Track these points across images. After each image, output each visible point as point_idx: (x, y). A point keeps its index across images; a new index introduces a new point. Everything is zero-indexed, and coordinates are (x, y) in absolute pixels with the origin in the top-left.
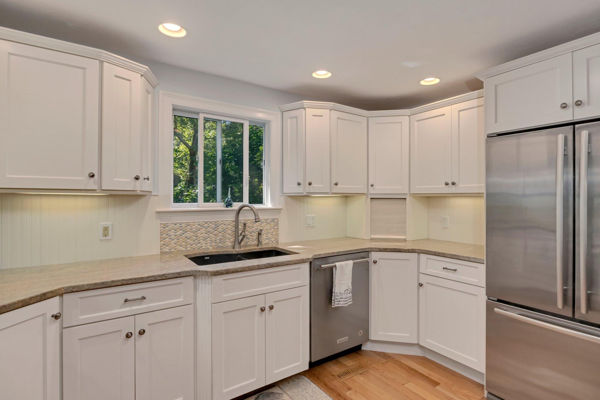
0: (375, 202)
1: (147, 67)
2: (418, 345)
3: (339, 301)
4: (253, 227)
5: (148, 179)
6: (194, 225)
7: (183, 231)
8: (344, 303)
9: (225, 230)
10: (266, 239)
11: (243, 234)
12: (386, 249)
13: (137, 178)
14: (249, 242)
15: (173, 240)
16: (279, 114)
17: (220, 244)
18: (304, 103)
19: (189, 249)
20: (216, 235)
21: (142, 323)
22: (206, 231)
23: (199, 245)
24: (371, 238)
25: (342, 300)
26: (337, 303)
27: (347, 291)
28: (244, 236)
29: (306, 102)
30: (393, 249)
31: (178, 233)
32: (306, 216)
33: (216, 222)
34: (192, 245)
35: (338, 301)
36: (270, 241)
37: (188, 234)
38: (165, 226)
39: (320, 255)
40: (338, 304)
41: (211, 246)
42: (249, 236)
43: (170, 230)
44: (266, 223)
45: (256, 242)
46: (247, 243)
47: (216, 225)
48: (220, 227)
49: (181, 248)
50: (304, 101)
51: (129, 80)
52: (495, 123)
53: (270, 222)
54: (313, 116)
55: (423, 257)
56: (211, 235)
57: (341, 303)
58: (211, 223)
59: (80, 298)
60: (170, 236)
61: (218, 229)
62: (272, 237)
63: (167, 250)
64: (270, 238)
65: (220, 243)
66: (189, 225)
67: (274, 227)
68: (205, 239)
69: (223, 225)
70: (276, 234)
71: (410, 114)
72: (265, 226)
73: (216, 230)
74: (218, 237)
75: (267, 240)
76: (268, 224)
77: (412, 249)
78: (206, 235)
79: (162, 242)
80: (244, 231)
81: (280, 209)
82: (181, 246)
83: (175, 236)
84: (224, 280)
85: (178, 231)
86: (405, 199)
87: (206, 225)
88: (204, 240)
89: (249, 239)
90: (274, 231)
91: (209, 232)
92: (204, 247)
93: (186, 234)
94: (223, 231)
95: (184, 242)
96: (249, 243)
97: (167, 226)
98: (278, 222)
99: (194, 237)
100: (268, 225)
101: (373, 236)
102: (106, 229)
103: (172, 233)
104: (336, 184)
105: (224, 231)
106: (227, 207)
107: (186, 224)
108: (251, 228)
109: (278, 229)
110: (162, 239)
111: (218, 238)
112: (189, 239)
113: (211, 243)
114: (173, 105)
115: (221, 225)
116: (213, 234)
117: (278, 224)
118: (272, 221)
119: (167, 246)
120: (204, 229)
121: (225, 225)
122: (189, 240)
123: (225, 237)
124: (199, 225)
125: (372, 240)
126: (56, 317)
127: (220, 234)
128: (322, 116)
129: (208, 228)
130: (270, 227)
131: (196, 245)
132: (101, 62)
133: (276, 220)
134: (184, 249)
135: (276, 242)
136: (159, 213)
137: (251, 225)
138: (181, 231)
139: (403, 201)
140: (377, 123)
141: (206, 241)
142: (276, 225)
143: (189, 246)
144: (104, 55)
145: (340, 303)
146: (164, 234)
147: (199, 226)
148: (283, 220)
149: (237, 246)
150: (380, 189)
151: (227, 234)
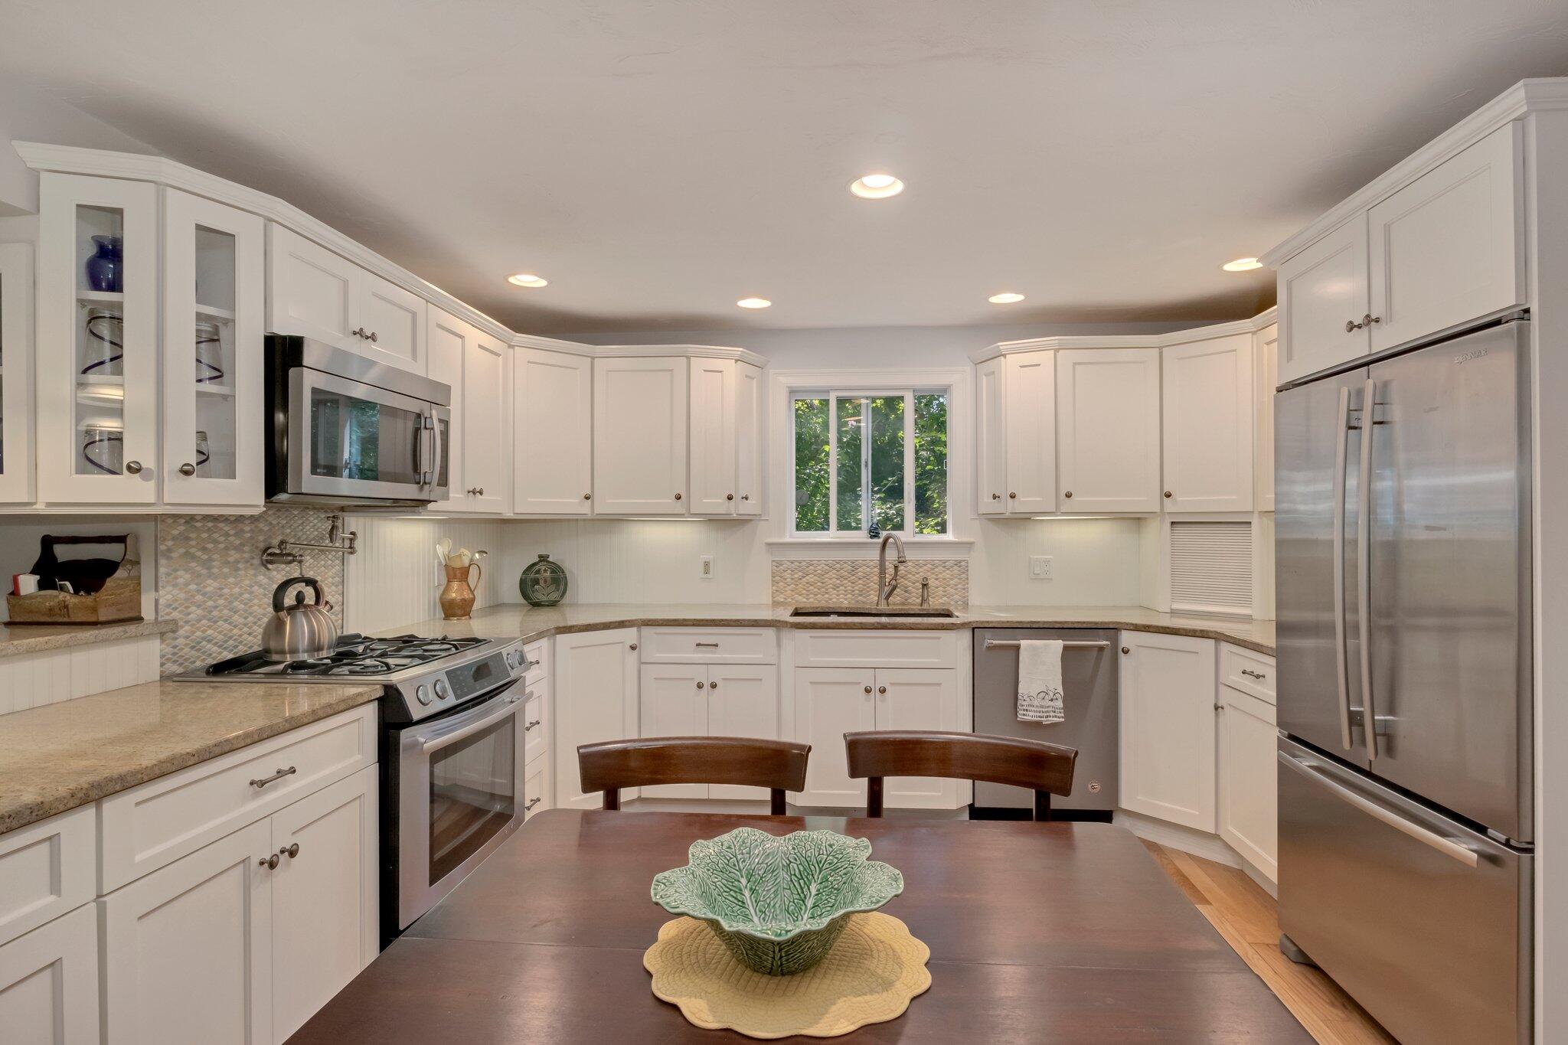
0: (1179, 529)
1: (741, 349)
2: (1216, 837)
3: (1027, 710)
4: (917, 573)
5: (747, 498)
6: (819, 565)
7: (804, 573)
8: (1035, 714)
9: (868, 575)
10: (945, 596)
11: (894, 582)
12: (1149, 626)
13: (730, 498)
14: (909, 598)
15: (789, 585)
16: (968, 369)
17: (860, 598)
18: (1001, 348)
19: (811, 600)
20: (853, 583)
21: (717, 674)
22: (838, 575)
23: (827, 596)
24: (1171, 609)
25: (1033, 709)
26: (1022, 712)
27: (1043, 695)
28: (894, 588)
29: (1003, 345)
30: (1162, 627)
31: (796, 576)
32: (1030, 558)
33: (853, 563)
34: (816, 595)
35: (1024, 710)
36: (952, 600)
37: (810, 578)
38: (779, 564)
39: (988, 622)
40: (1024, 715)
41: (846, 599)
42: (910, 588)
43: (785, 571)
44: (944, 567)
45: (919, 601)
46: (906, 600)
47: (853, 567)
48: (860, 569)
49: (800, 598)
50: (999, 344)
51: (721, 372)
52: (1288, 362)
53: (952, 567)
54: (1021, 367)
55: (1225, 647)
56: (846, 582)
57: (1031, 714)
58: (845, 563)
59: (656, 634)
60: (786, 579)
61: (857, 573)
62: (957, 594)
63: (782, 600)
64: (952, 596)
65: (861, 595)
66: (812, 565)
67: (959, 575)
68: (836, 587)
69: (864, 567)
70: (964, 589)
71: (1255, 330)
72: (940, 573)
73: (853, 575)
74: (857, 585)
75: (945, 598)
76: (948, 569)
77: (1202, 631)
78: (838, 582)
79: (774, 588)
80: (895, 578)
81: (972, 543)
82: (800, 595)
83: (792, 579)
84: (811, 637)
85: (796, 573)
86: (1250, 523)
87: (838, 565)
88: (834, 589)
89: (910, 594)
90: (960, 583)
91: (842, 577)
92: (834, 600)
93: (807, 578)
94: (864, 577)
95: (804, 589)
96: (910, 601)
97: (782, 565)
98: (967, 566)
99: (819, 584)
100: (948, 572)
101: (1175, 606)
102: (707, 564)
103: (787, 575)
104: (1069, 495)
105: (866, 576)
106: (871, 538)
107: (807, 563)
108: (914, 575)
109: (967, 579)
110: (774, 583)
111: (856, 588)
112: (812, 585)
113: (846, 595)
114: (789, 387)
115: (860, 567)
116: (849, 581)
117: (967, 571)
118: (956, 565)
119: (782, 593)
120: (834, 571)
121: (868, 567)
122: (811, 588)
123: (868, 587)
124: (827, 565)
125: (1174, 613)
126: (633, 648)
127: (860, 582)
128: (1039, 365)
129: (842, 571)
130: (952, 575)
131: (823, 595)
132: (688, 358)
133: (963, 563)
134: (805, 600)
135: (964, 602)
136: (769, 544)
137: (913, 570)
138: (800, 574)
139: (1243, 528)
140: (1182, 358)
141: (838, 591)
142: (964, 573)
143: (812, 596)
144: (690, 349)
145: (1028, 713)
146: (777, 576)
147: (827, 568)
148: (977, 562)
149: (883, 602)
150: (1186, 502)
151: (872, 582)
